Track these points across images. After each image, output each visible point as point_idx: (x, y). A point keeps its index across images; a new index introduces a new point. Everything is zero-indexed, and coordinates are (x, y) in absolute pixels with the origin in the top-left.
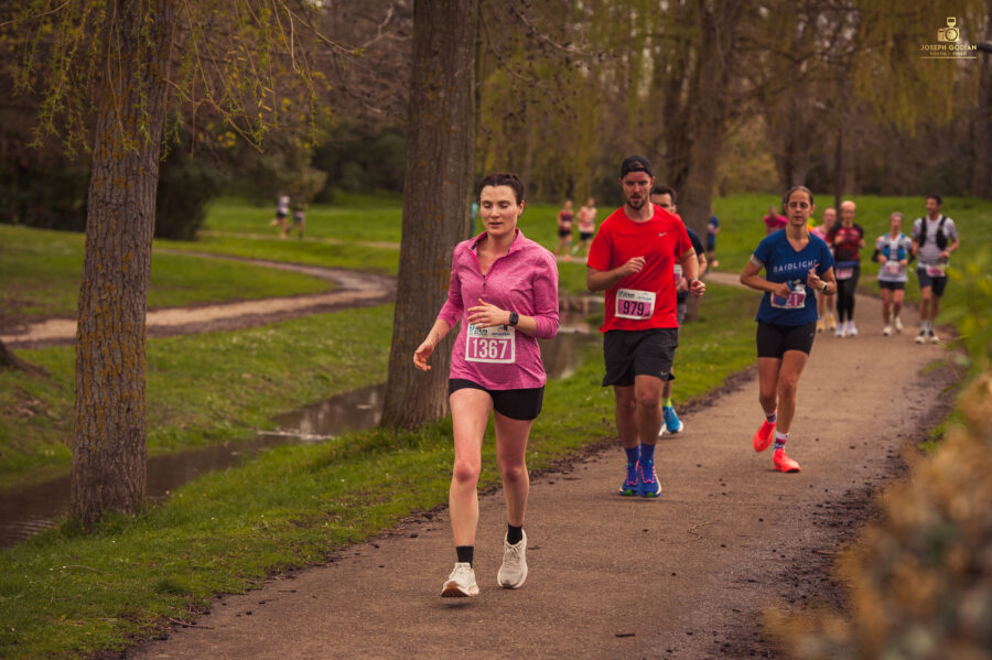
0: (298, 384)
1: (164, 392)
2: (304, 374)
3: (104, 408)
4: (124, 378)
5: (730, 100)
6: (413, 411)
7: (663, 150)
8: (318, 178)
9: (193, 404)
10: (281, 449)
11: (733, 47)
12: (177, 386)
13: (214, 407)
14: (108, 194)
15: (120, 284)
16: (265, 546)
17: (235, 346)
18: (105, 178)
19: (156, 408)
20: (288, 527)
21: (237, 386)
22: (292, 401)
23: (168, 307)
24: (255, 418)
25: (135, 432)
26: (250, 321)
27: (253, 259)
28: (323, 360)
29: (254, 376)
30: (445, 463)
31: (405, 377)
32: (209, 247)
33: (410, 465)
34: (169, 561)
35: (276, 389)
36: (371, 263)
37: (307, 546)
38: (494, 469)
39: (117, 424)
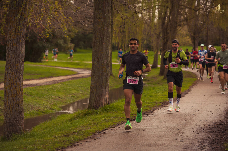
0: (67, 98)
1: (31, 101)
2: (69, 96)
3: (12, 106)
4: (17, 97)
5: (178, 21)
6: (97, 104)
7: (161, 35)
8: (73, 45)
9: (39, 104)
10: (62, 115)
11: (179, 8)
12: (35, 100)
13: (45, 105)
14: (11, 48)
15: (15, 72)
16: (56, 142)
17: (50, 89)
18: (10, 44)
19: (29, 106)
20: (62, 137)
21: (51, 99)
22: (65, 103)
23: (33, 79)
24: (56, 107)
25: (21, 112)
26: (55, 82)
27: (56, 66)
28: (74, 92)
29: (55, 96)
30: (105, 118)
31: (94, 95)
32: (44, 64)
33: (96, 119)
34: (29, 147)
35: (61, 100)
36: (86, 67)
37: (67, 142)
38: (119, 119)
39: (16, 110)
